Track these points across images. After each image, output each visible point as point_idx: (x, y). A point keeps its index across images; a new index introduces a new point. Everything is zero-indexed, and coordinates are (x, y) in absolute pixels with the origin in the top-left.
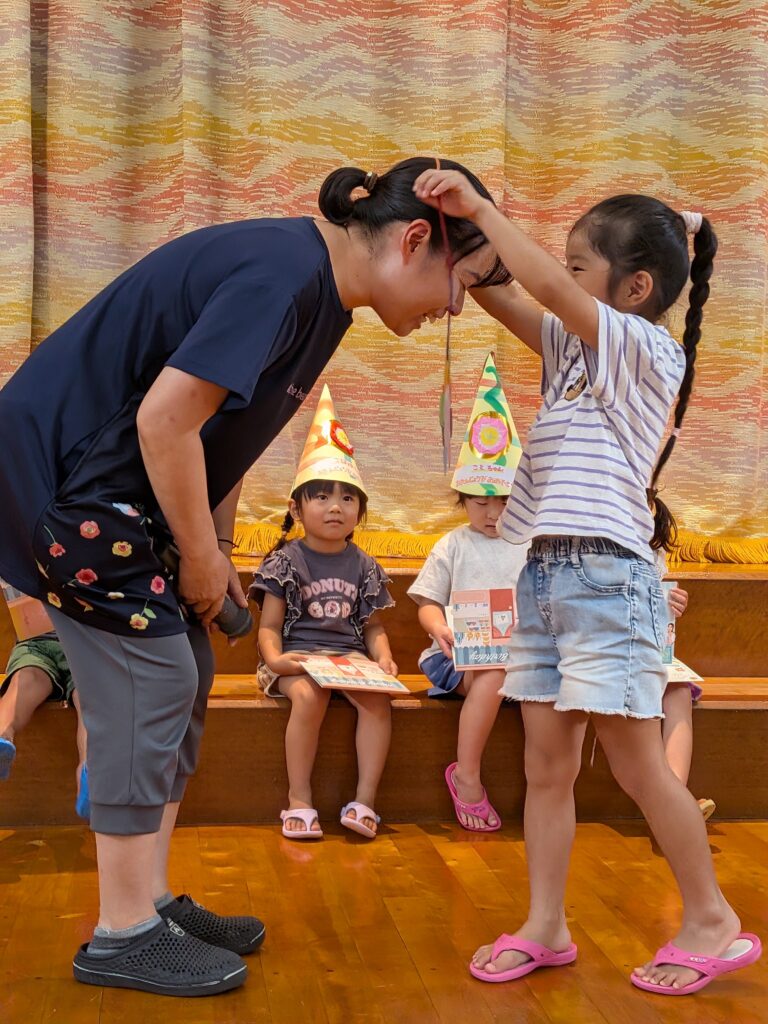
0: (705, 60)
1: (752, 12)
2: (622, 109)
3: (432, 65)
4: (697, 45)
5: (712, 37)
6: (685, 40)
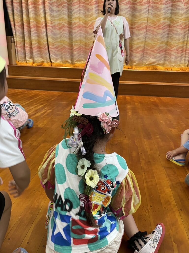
2: (164, 14)
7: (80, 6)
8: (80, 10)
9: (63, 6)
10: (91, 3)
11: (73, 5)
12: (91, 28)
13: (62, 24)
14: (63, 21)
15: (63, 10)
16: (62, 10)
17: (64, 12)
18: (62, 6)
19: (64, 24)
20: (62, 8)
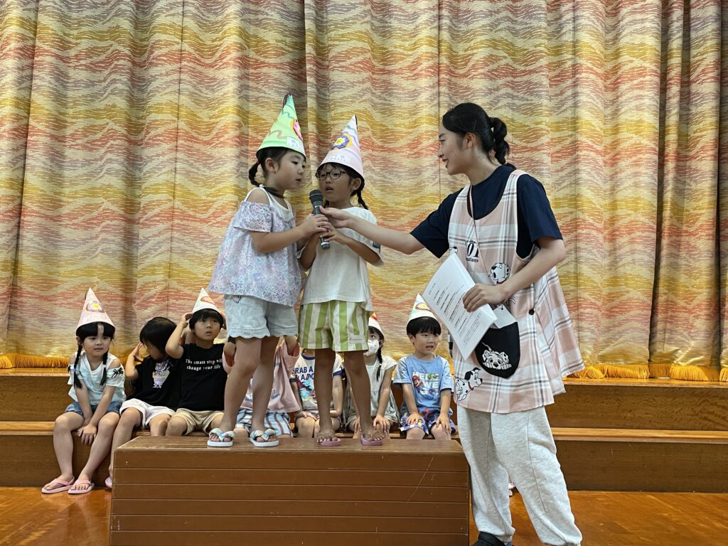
0: (524, 164)
1: (543, 144)
3: (401, 172)
4: (521, 158)
5: (527, 155)
6: (516, 156)
7: (177, 147)
8: (176, 162)
9: (108, 148)
10: (222, 139)
11: (147, 143)
12: (218, 223)
13: (101, 209)
14: (106, 198)
15: (110, 161)
16: (105, 159)
17: (112, 165)
18: (108, 145)
19: (108, 209)
20: (106, 152)
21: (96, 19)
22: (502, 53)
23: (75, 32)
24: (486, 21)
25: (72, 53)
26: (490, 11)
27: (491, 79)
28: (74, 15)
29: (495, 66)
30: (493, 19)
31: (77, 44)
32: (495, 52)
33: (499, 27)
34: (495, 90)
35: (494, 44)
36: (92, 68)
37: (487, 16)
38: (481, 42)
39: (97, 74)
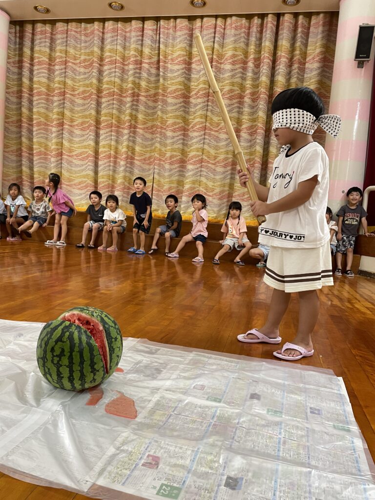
21: (86, 79)
22: (236, 88)
23: (78, 84)
24: (229, 74)
25: (76, 92)
26: (232, 70)
27: (230, 100)
28: (77, 77)
29: (233, 94)
30: (233, 73)
31: (78, 89)
32: (233, 88)
33: (236, 76)
34: (232, 105)
35: (233, 84)
36: (84, 99)
37: (230, 72)
38: (227, 83)
39: (86, 101)
